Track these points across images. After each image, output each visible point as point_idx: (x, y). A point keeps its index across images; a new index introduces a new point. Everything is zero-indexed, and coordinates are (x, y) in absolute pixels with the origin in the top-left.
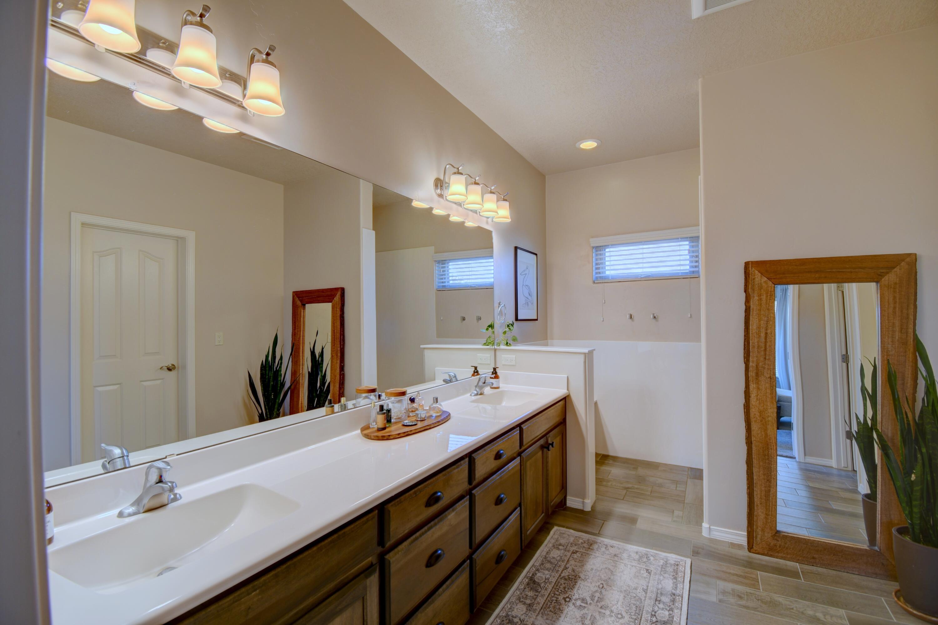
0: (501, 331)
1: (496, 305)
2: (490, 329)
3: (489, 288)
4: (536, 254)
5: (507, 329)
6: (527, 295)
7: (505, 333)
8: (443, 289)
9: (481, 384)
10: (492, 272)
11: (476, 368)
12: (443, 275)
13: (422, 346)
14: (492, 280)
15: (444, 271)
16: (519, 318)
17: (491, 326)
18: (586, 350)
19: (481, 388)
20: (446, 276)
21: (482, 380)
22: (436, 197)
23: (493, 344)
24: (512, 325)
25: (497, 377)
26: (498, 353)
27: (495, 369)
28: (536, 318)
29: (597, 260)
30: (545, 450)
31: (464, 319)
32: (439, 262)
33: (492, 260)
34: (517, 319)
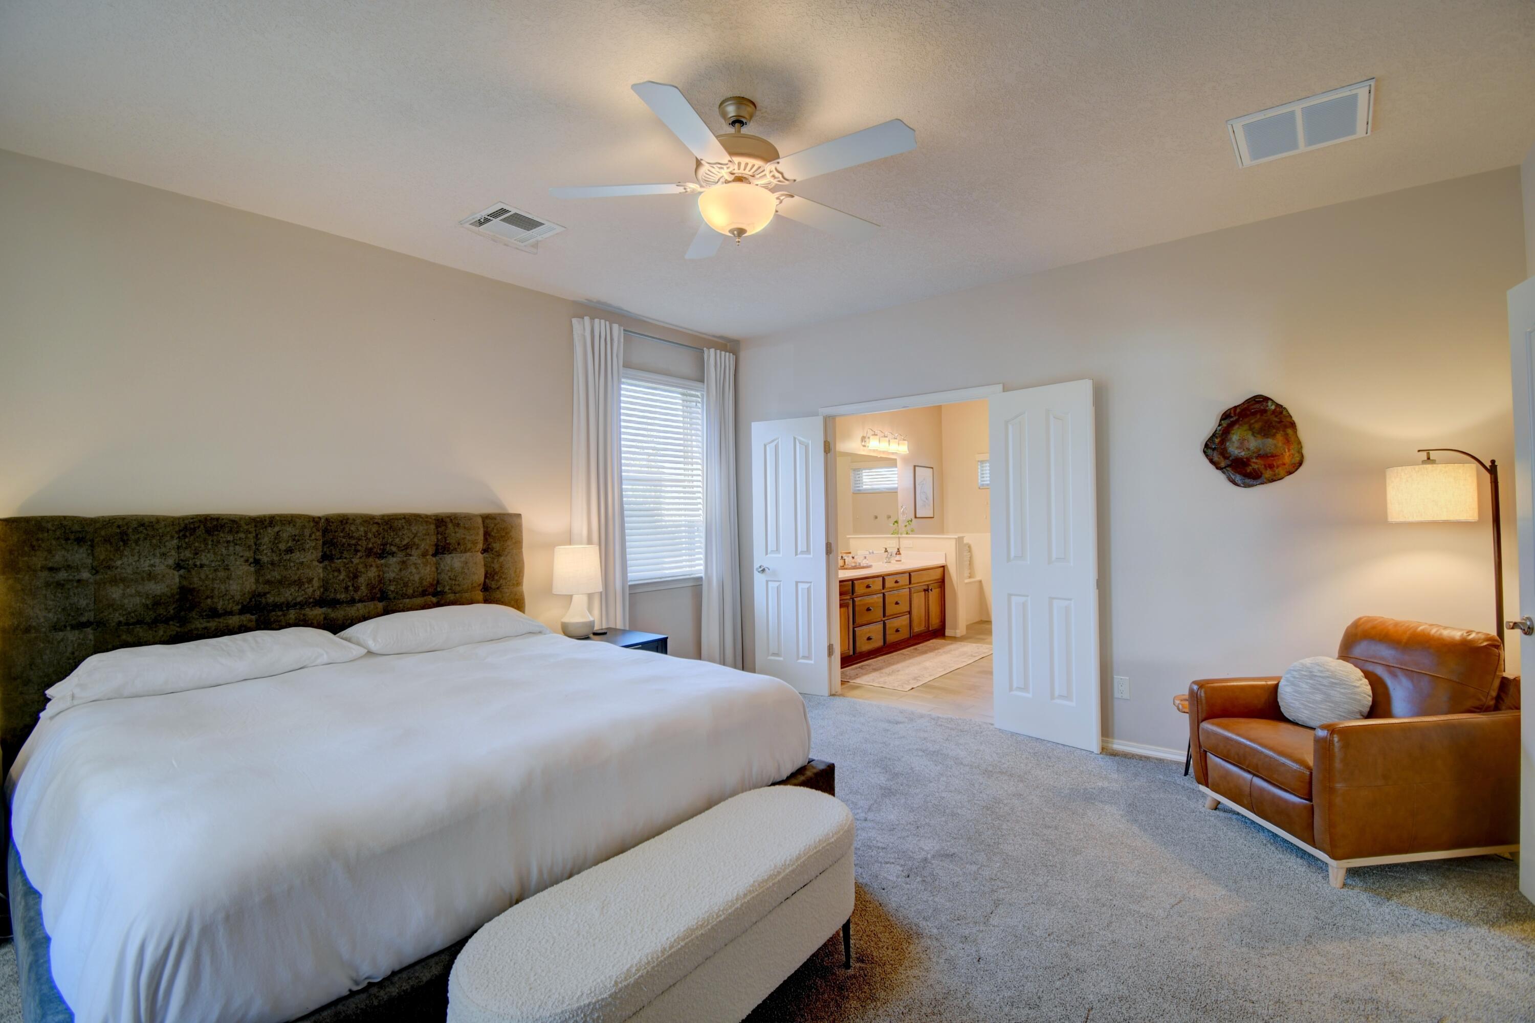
0: (903, 525)
1: (899, 507)
2: (896, 524)
3: (893, 492)
4: (932, 468)
5: (907, 524)
6: (925, 500)
7: (906, 526)
8: (858, 493)
9: (889, 556)
10: (896, 479)
11: (886, 549)
12: (858, 481)
13: (848, 536)
14: (896, 486)
15: (859, 477)
16: (917, 516)
17: (896, 522)
18: (956, 537)
19: (889, 558)
20: (861, 482)
21: (890, 554)
22: (862, 447)
23: (898, 534)
24: (911, 521)
25: (900, 554)
26: (901, 540)
27: (898, 549)
28: (932, 516)
29: (982, 470)
30: (927, 592)
31: (876, 517)
32: (855, 470)
33: (896, 469)
34: (916, 517)
